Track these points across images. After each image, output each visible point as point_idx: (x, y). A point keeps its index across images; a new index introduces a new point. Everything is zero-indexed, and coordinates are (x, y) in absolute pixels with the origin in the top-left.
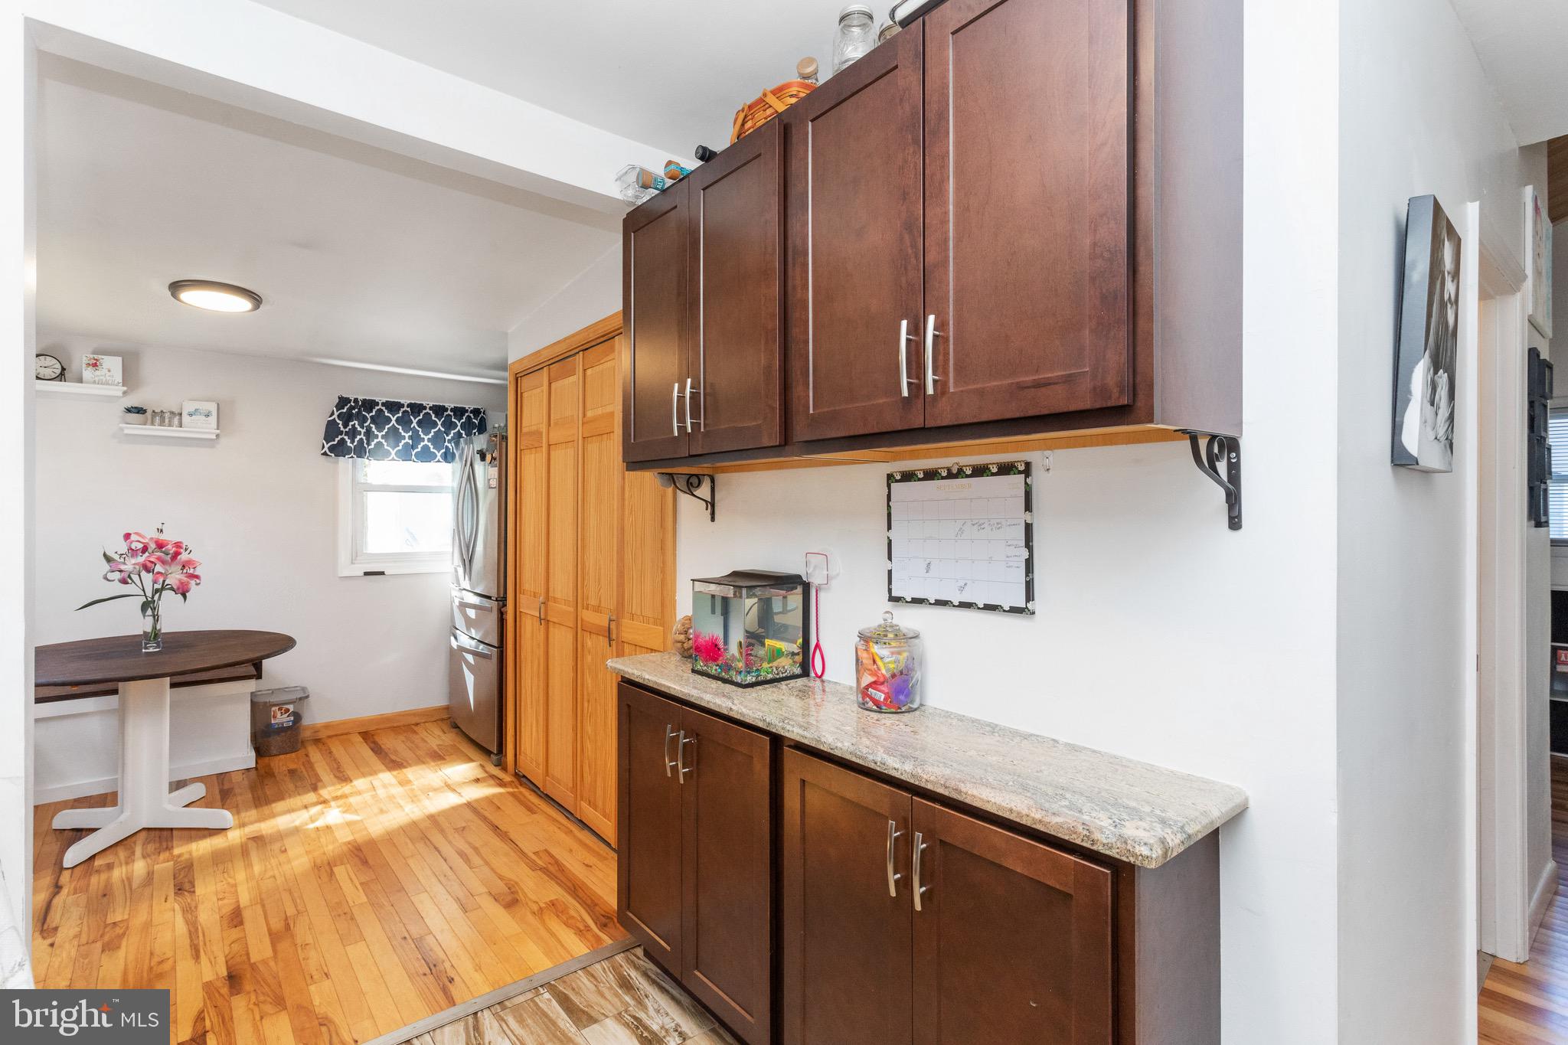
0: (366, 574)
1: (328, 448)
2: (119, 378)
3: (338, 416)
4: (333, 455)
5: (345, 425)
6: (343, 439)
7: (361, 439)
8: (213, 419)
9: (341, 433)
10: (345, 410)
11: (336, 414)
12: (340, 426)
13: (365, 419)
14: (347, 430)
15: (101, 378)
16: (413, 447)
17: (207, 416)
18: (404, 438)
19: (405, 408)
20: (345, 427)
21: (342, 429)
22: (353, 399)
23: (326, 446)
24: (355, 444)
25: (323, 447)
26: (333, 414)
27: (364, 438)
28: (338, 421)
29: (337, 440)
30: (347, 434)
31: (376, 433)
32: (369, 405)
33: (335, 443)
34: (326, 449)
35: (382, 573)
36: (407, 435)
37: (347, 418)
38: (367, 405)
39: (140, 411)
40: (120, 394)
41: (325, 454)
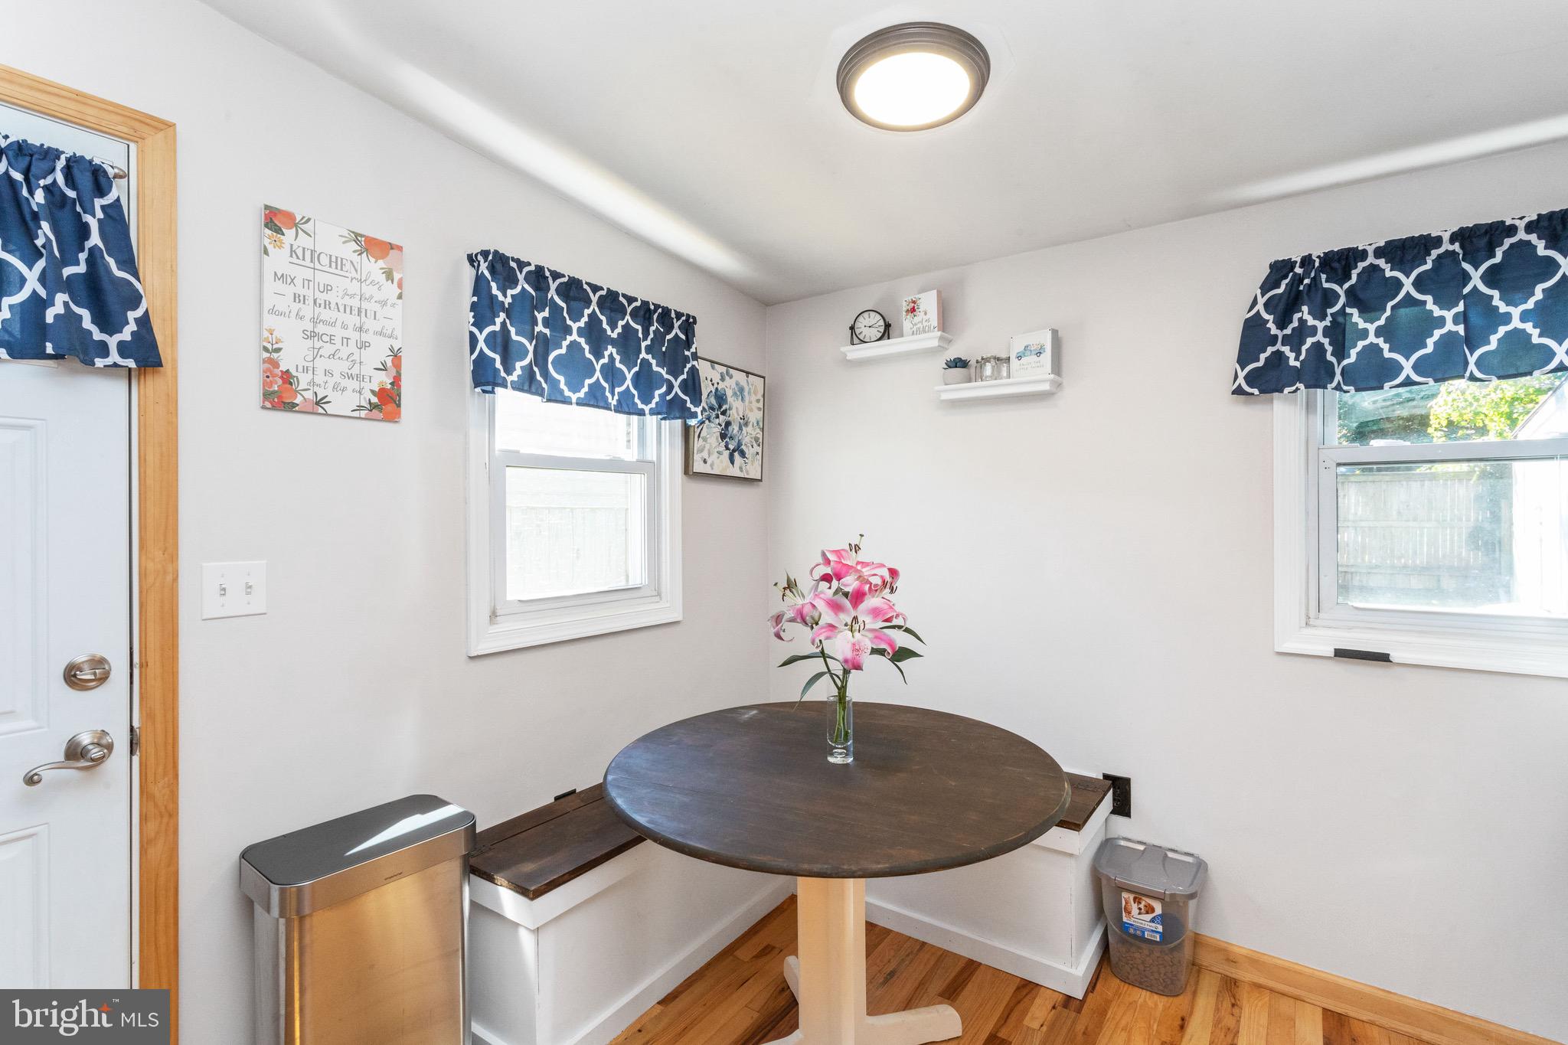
0: (1341, 653)
1: (1245, 378)
2: (934, 322)
3: (1266, 305)
4: (1256, 391)
5: (1281, 324)
6: (1279, 354)
7: (1318, 346)
8: (1047, 356)
9: (1273, 340)
10: (1280, 291)
11: (1261, 301)
12: (1270, 325)
13: (1330, 298)
14: (1288, 331)
15: (918, 326)
16: (1472, 340)
17: (1039, 354)
18: (1441, 322)
19: (1447, 246)
20: (1281, 326)
21: (1274, 331)
22: (1299, 260)
23: (1242, 375)
24: (1302, 357)
25: (1236, 377)
26: (1255, 302)
27: (1326, 341)
28: (1266, 316)
29: (1263, 357)
30: (1286, 340)
31: (1362, 325)
32: (1340, 262)
33: (1260, 364)
34: (1241, 381)
35: (1383, 658)
36: (1449, 315)
37: (1284, 309)
38: (1336, 265)
39: (959, 363)
40: (935, 343)
41: (1239, 391)
